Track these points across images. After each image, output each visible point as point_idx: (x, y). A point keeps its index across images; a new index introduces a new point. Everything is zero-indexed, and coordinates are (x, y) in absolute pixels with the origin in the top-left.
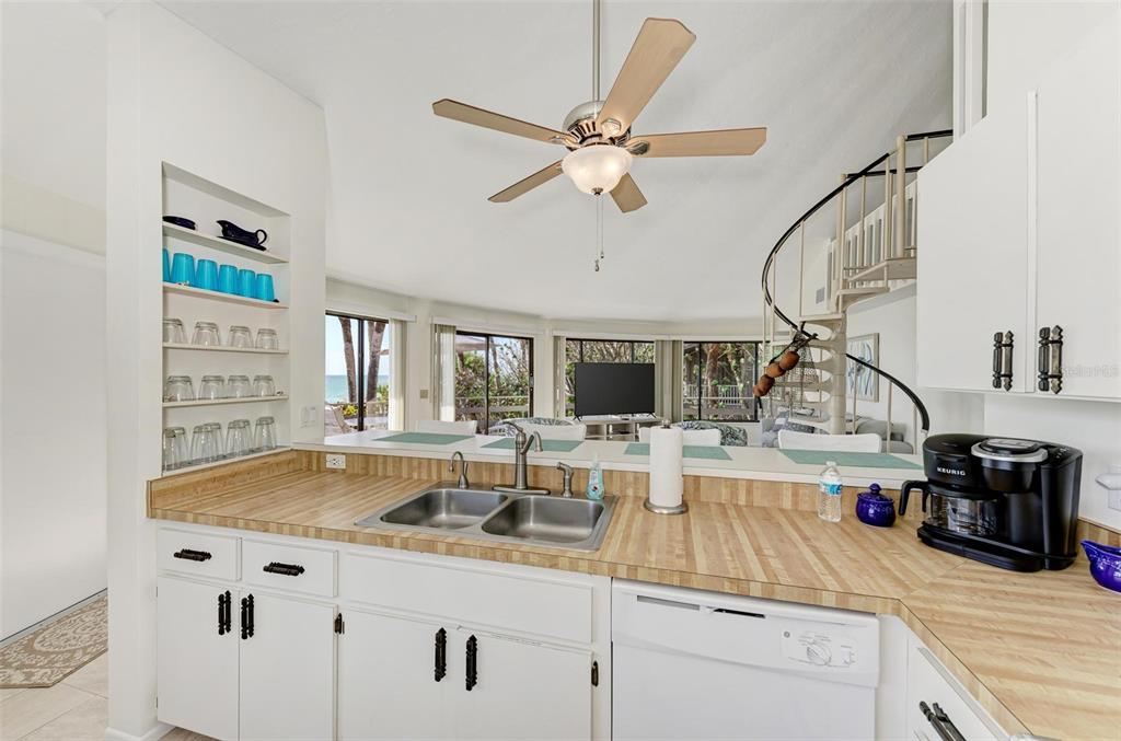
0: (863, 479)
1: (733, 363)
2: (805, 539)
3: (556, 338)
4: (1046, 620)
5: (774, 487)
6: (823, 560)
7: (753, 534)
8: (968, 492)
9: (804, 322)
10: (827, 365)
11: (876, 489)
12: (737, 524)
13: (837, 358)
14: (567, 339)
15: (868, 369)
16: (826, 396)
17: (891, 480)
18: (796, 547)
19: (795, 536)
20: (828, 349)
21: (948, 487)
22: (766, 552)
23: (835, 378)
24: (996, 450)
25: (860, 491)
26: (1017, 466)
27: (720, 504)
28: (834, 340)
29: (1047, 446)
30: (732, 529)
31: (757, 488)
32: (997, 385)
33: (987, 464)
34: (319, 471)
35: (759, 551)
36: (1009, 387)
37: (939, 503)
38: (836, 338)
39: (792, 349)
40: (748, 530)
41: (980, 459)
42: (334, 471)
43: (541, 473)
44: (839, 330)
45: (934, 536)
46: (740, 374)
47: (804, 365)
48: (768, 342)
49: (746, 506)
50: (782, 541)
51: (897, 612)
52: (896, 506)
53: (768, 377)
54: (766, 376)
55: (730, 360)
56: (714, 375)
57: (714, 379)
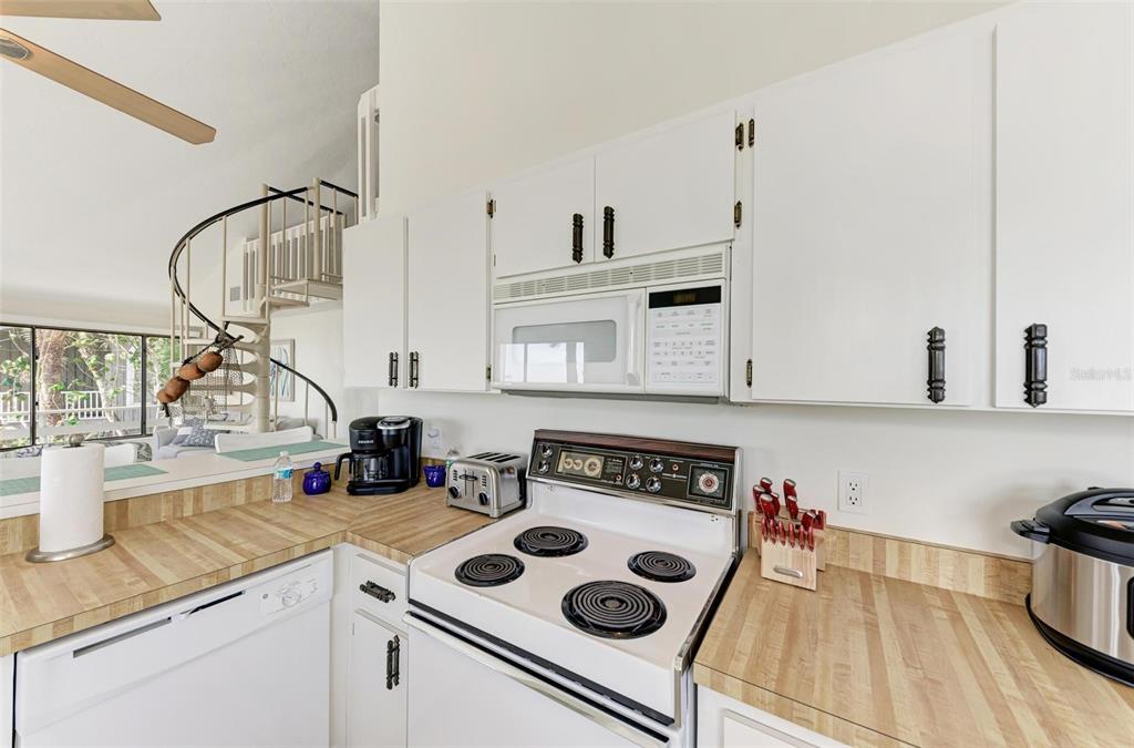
0: (307, 461)
1: (93, 359)
2: (267, 520)
4: (413, 510)
5: (226, 488)
6: (287, 529)
7: (214, 533)
8: (374, 453)
9: (228, 323)
10: (251, 367)
11: (318, 465)
12: (190, 533)
13: (261, 360)
15: (285, 370)
16: (248, 398)
17: (328, 457)
18: (261, 529)
19: (258, 522)
20: (252, 352)
21: (363, 452)
22: (235, 542)
23: (259, 381)
24: (389, 424)
25: (305, 471)
26: (398, 431)
27: (160, 522)
28: (259, 343)
29: (410, 419)
30: (189, 539)
31: (207, 493)
32: (391, 384)
33: (385, 433)
35: (227, 544)
36: (396, 385)
37: (359, 464)
38: (261, 341)
39: (215, 349)
40: (208, 533)
41: (381, 431)
44: (263, 334)
45: (356, 489)
47: (228, 367)
48: (178, 337)
49: (194, 516)
50: (247, 529)
51: (344, 539)
52: (332, 477)
53: (182, 380)
54: (178, 379)
55: (84, 356)
56: (55, 377)
57: (54, 381)
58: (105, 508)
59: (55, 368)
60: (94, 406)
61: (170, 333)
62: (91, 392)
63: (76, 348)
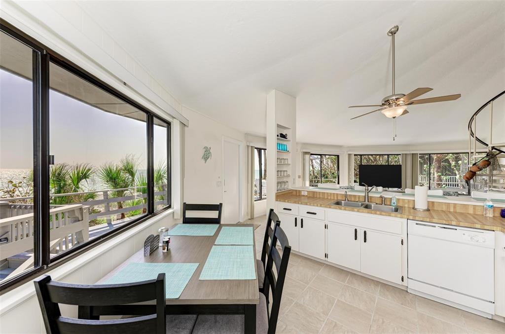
1: (453, 163)
3: (350, 155)
14: (355, 155)
27: (443, 211)
31: (458, 205)
34: (299, 196)
42: (304, 196)
43: (373, 198)
46: (459, 170)
48: (473, 153)
49: (453, 212)
53: (472, 172)
54: (471, 171)
55: (451, 162)
56: (439, 170)
57: (439, 172)
58: (428, 203)
59: (439, 167)
60: (453, 181)
61: (469, 151)
62: (452, 177)
63: (447, 159)
